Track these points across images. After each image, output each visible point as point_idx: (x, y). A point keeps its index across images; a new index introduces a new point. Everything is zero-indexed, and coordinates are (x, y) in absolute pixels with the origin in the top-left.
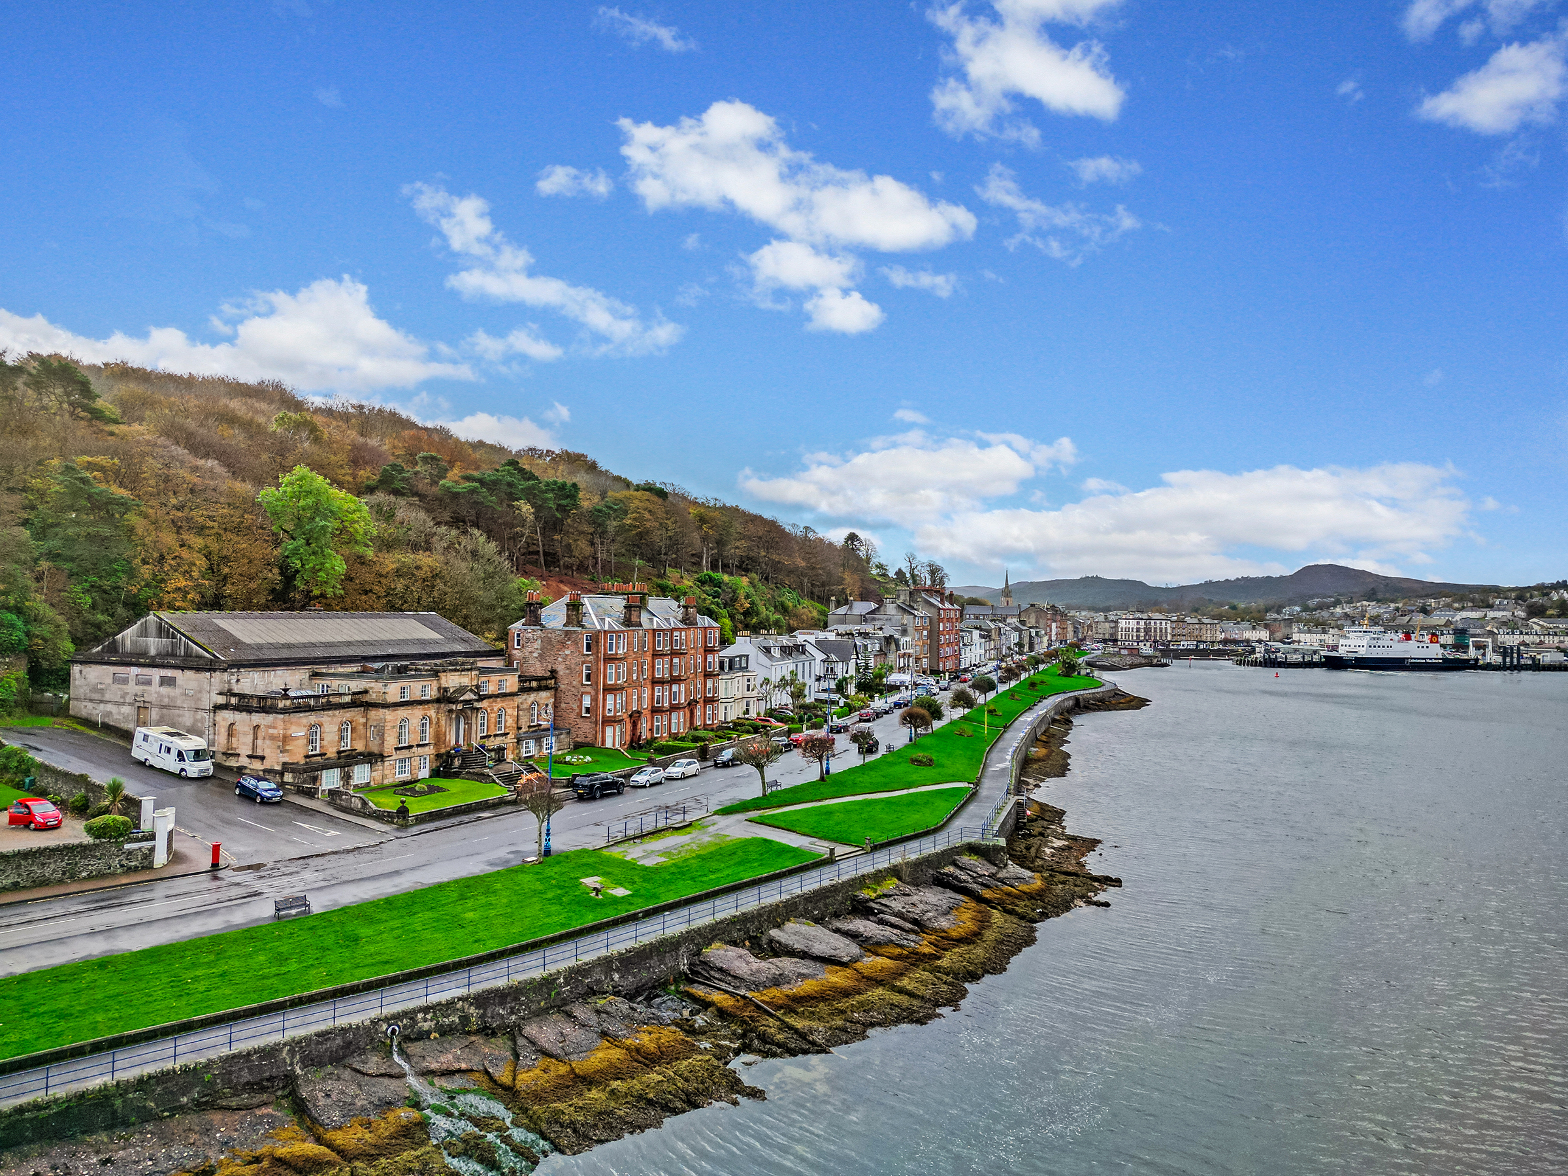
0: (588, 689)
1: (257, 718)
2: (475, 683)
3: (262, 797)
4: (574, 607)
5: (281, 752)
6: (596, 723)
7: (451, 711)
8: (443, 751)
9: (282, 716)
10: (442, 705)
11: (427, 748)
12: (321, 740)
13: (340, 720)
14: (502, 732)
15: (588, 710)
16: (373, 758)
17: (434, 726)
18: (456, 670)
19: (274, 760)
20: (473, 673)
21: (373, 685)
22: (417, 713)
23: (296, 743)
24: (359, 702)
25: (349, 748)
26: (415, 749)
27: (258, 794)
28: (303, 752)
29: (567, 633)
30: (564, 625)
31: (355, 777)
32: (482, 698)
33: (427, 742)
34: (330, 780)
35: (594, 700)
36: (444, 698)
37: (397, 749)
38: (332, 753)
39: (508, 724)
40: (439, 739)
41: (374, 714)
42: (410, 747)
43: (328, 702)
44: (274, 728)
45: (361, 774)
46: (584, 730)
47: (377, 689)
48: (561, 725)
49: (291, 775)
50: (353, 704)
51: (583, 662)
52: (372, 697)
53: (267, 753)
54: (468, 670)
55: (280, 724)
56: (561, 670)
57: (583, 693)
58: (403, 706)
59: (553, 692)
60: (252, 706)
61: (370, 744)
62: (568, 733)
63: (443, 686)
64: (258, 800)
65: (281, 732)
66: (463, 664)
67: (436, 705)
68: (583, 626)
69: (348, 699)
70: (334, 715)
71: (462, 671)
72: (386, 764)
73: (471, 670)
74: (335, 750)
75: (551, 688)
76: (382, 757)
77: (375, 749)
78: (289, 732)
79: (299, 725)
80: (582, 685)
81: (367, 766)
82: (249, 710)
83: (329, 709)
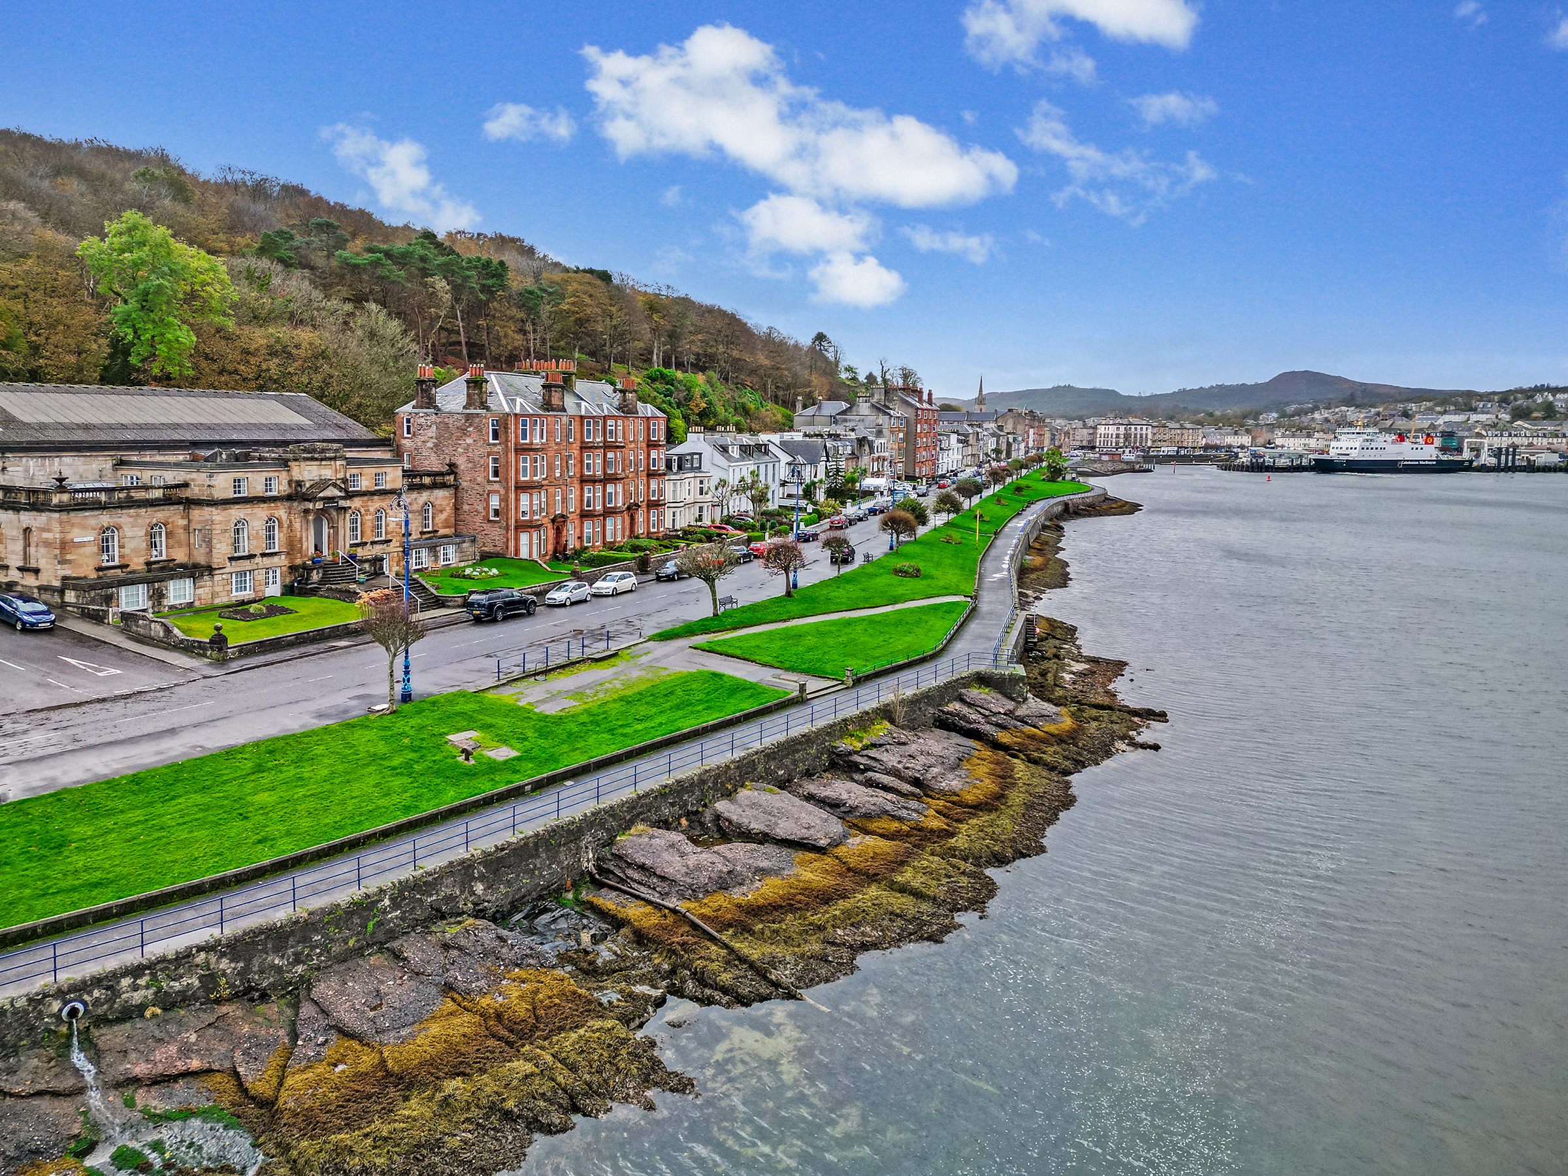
0: (496, 487)
1: (27, 518)
2: (340, 475)
3: (24, 623)
4: (476, 384)
5: (59, 563)
6: (507, 528)
7: (306, 511)
8: (298, 562)
9: (56, 515)
10: (295, 504)
11: (276, 559)
12: (121, 547)
13: (148, 521)
14: (383, 538)
15: (497, 513)
16: (196, 571)
17: (285, 530)
18: (313, 459)
19: (51, 575)
20: (338, 463)
21: (194, 475)
22: (261, 513)
23: (82, 550)
24: (176, 497)
25: (164, 557)
26: (258, 560)
27: (20, 619)
28: (92, 563)
29: (468, 417)
30: (464, 407)
31: (171, 594)
32: (350, 496)
33: (277, 550)
34: (132, 599)
35: (505, 500)
36: (297, 495)
37: (231, 559)
38: (138, 564)
39: (390, 529)
40: (292, 547)
41: (196, 513)
42: (251, 557)
43: (129, 497)
44: (49, 531)
45: (179, 592)
46: (493, 537)
47: (199, 482)
48: (464, 531)
49: (73, 593)
50: (167, 501)
51: (489, 454)
52: (193, 492)
53: (42, 564)
54: (330, 459)
55: (56, 527)
56: (462, 463)
57: (489, 492)
58: (238, 503)
59: (452, 491)
60: (20, 503)
61: (195, 553)
62: (473, 541)
63: (295, 478)
64: (19, 626)
65: (58, 536)
66: (323, 451)
67: (287, 504)
68: (488, 408)
69: (158, 494)
70: (138, 515)
71: (322, 460)
72: (217, 578)
73: (334, 459)
74: (142, 560)
75: (450, 486)
76: (210, 570)
77: (201, 559)
78: (69, 537)
79: (84, 527)
80: (489, 481)
81: (188, 582)
82: (16, 508)
83: (130, 507)
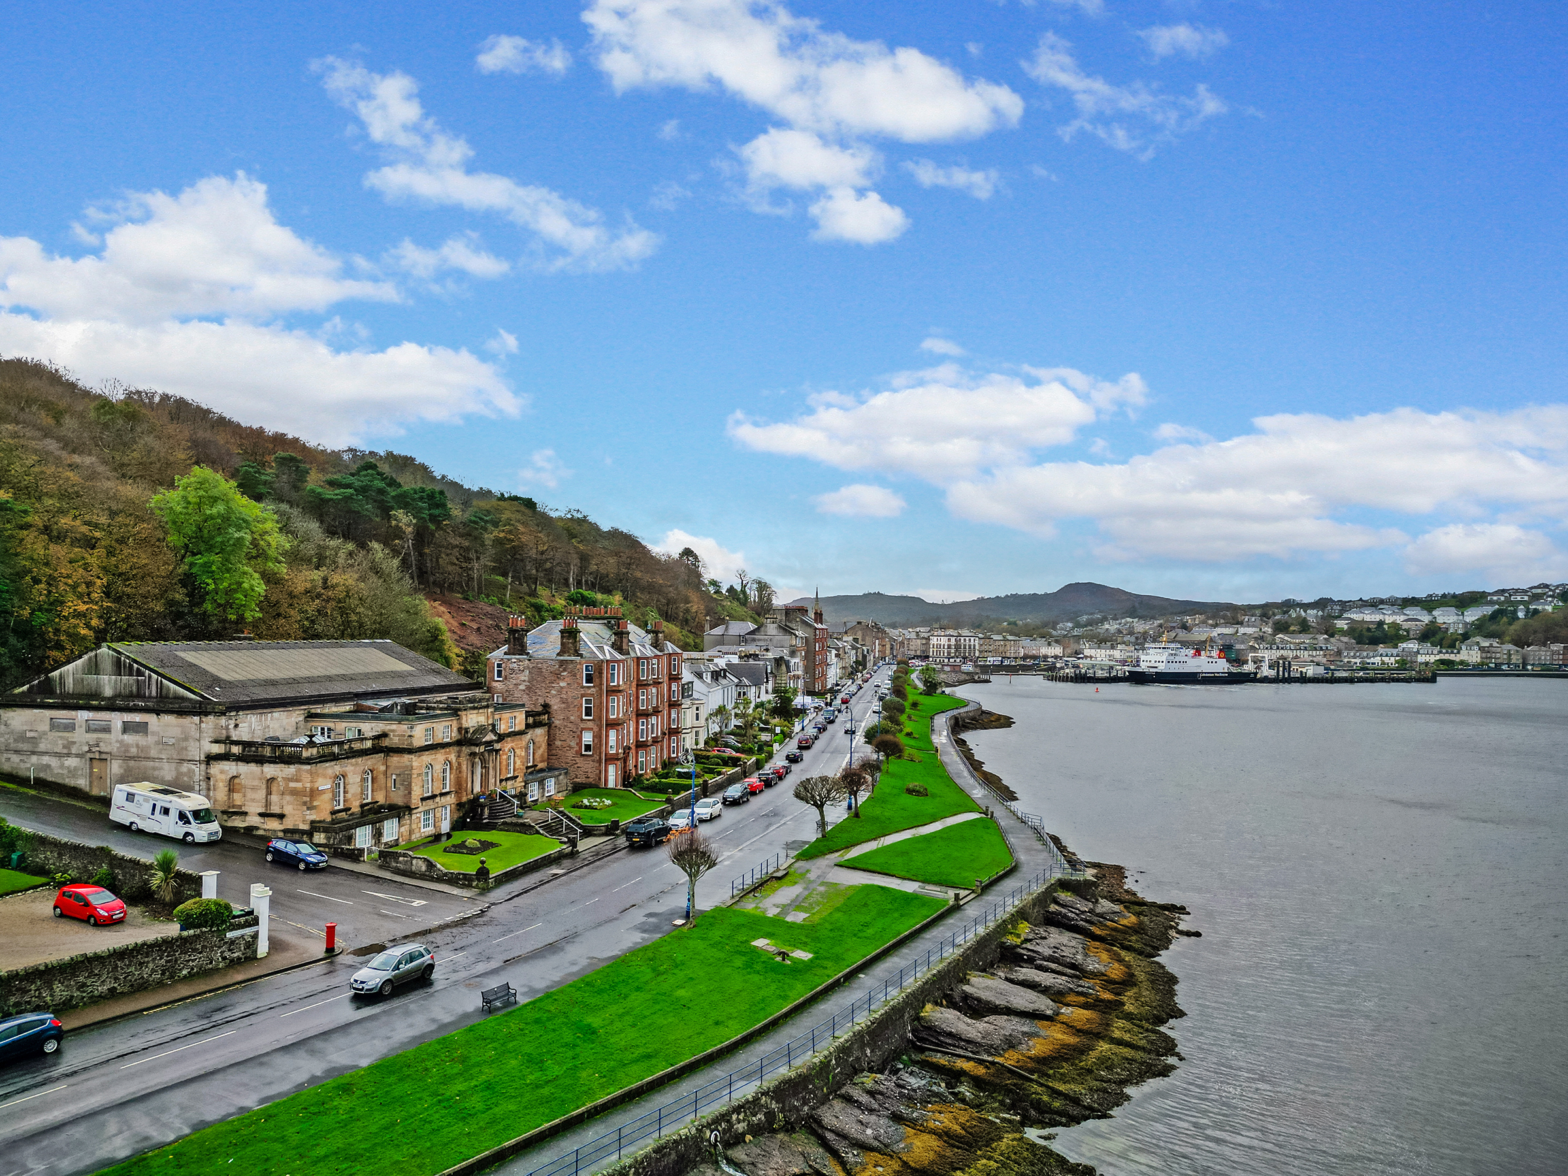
0: (590, 725)
4: (570, 635)
6: (600, 761)
15: (588, 748)
29: (562, 663)
30: (558, 654)
35: (597, 737)
46: (585, 769)
48: (558, 764)
51: (583, 695)
56: (555, 705)
57: (583, 729)
59: (546, 728)
62: (566, 773)
68: (581, 655)
75: (545, 725)
80: (582, 720)
